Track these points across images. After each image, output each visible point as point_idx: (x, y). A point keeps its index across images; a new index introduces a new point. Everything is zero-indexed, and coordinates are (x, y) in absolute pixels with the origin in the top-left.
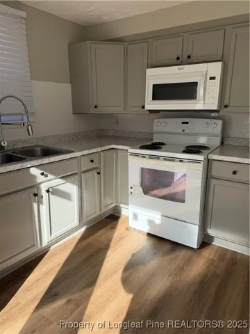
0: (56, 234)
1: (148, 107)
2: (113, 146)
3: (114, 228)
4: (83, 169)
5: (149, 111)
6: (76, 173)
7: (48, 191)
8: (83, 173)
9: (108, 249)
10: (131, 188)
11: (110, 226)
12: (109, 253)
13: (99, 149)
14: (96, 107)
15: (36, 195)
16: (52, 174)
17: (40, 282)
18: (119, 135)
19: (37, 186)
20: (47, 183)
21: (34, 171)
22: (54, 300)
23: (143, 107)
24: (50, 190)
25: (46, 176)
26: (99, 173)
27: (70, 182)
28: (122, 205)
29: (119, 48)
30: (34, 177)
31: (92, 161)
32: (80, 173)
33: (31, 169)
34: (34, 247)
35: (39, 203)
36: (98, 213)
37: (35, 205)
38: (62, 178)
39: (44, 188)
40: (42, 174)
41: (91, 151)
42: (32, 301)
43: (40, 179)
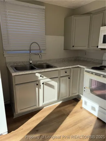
0: (46, 102)
1: (99, 47)
2: (79, 66)
3: (75, 105)
4: (61, 76)
5: (101, 49)
6: (57, 77)
7: (43, 84)
8: (61, 77)
9: (67, 116)
10: (85, 88)
11: (73, 104)
12: (68, 117)
13: (71, 67)
14: (73, 47)
15: (37, 85)
16: (46, 76)
17: (34, 122)
18: (85, 60)
19: (39, 81)
20: (43, 80)
21: (37, 75)
22: (35, 133)
23: (98, 47)
24: (44, 83)
25: (43, 77)
26: (69, 78)
27: (54, 81)
28: (81, 95)
29: (88, 17)
30: (37, 77)
31: (66, 72)
32: (59, 77)
33: (36, 73)
34: (35, 106)
35: (39, 88)
36: (67, 97)
37: (37, 89)
38: (50, 78)
39: (41, 82)
40: (41, 76)
41: (66, 68)
42: (28, 130)
43: (40, 78)
